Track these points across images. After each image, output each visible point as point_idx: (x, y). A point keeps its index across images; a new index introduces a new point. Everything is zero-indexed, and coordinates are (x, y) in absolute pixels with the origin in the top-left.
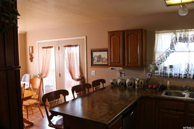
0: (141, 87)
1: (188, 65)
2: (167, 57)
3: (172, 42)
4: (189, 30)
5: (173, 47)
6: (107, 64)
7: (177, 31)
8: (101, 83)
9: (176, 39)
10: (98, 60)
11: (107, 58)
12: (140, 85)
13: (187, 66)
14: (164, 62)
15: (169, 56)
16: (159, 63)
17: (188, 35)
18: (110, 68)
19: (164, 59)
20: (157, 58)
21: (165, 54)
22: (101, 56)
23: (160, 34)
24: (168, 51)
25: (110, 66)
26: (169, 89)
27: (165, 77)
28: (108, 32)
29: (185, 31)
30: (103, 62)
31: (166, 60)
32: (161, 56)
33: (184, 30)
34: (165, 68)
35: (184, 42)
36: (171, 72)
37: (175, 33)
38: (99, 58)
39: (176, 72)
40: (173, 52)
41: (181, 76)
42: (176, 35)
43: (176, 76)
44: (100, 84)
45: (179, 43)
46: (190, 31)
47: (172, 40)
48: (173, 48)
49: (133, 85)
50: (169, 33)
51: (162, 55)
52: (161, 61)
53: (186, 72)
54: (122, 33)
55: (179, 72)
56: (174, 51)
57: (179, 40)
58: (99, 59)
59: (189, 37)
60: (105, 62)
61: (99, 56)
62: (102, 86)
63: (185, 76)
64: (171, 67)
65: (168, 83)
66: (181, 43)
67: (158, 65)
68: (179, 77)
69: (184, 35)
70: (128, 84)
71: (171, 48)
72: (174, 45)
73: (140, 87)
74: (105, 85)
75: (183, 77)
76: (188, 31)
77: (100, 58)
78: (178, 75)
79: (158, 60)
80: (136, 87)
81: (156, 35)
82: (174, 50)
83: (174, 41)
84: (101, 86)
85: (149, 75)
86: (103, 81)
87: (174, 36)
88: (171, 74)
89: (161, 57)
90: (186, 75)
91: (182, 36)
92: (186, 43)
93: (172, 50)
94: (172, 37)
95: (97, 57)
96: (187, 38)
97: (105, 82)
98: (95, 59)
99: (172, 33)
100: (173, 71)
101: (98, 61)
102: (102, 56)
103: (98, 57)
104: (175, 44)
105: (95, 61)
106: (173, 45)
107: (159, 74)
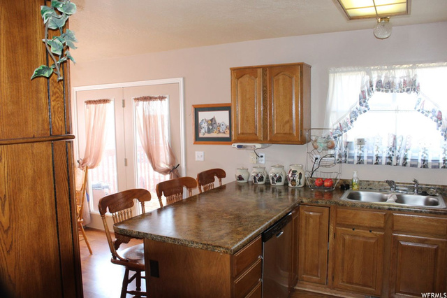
0: (300, 183)
1: (395, 139)
2: (352, 122)
3: (363, 92)
4: (397, 66)
5: (364, 102)
6: (228, 136)
7: (372, 68)
8: (216, 177)
9: (371, 86)
10: (208, 128)
11: (228, 124)
12: (297, 179)
13: (392, 139)
14: (345, 131)
15: (356, 119)
16: (337, 135)
17: (394, 77)
18: (236, 145)
19: (347, 126)
20: (333, 125)
21: (348, 117)
22: (215, 121)
23: (338, 74)
24: (355, 110)
25: (236, 142)
26: (356, 187)
27: (349, 163)
28: (231, 69)
29: (388, 69)
30: (220, 132)
31: (350, 129)
32: (340, 120)
33: (386, 67)
34: (348, 145)
35: (387, 91)
36: (360, 152)
37: (369, 73)
38: (212, 125)
39: (370, 152)
40: (365, 111)
41: (380, 161)
42: (371, 77)
43: (370, 160)
44: (214, 180)
45: (376, 92)
46: (399, 68)
47: (362, 87)
48: (364, 104)
49: (283, 179)
50: (356, 73)
51: (342, 118)
52: (341, 130)
53: (391, 153)
54: (260, 71)
55: (375, 153)
56: (366, 109)
57: (377, 87)
58: (211, 127)
59: (397, 81)
60: (224, 133)
61: (211, 120)
62: (219, 182)
63: (388, 160)
64: (361, 142)
65: (355, 175)
66: (380, 92)
67: (335, 137)
68: (377, 164)
69: (386, 77)
70: (273, 179)
71: (360, 103)
72: (367, 97)
73: (298, 183)
74: (225, 181)
75: (384, 162)
76: (394, 69)
77: (214, 125)
78: (375, 159)
79: (335, 127)
80: (290, 185)
81: (331, 77)
82: (366, 106)
83: (366, 89)
84: (216, 183)
85: (316, 159)
86: (221, 173)
87: (367, 78)
88: (360, 157)
89: (342, 122)
90: (390, 158)
91: (383, 79)
92: (390, 94)
93: (363, 108)
94: (362, 83)
95: (207, 121)
96: (393, 82)
97: (225, 177)
98: (203, 126)
99: (363, 73)
100: (365, 150)
101: (209, 131)
102: (218, 121)
103: (210, 122)
104: (369, 94)
105: (203, 131)
106: (365, 98)
107: (337, 157)
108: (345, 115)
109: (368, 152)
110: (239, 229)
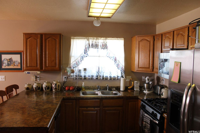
0: (59, 89)
1: (99, 68)
2: (81, 61)
3: (86, 48)
4: (100, 38)
5: (86, 52)
6: (20, 67)
7: (90, 38)
8: (14, 89)
9: (89, 46)
10: (8, 63)
11: (19, 61)
12: (58, 88)
13: (98, 69)
14: (79, 65)
15: (83, 60)
16: (75, 67)
17: (98, 43)
18: (26, 72)
19: (79, 63)
20: (73, 62)
21: (79, 58)
22: (12, 59)
23: (75, 39)
24: (83, 56)
25: (26, 70)
26: (84, 89)
27: (80, 79)
28: (24, 34)
29: (96, 39)
30: (15, 65)
32: (76, 60)
33: (95, 38)
34: (80, 71)
35: (96, 48)
36: (85, 74)
37: (88, 40)
38: (10, 62)
39: (89, 74)
40: (86, 56)
41: (93, 78)
42: (89, 42)
43: (89, 77)
44: (13, 91)
45: (91, 48)
46: (100, 39)
47: (85, 46)
48: (86, 53)
49: (50, 88)
50: (83, 40)
51: (77, 59)
52: (77, 65)
53: (97, 74)
54: (39, 36)
55: (91, 74)
56: (87, 55)
57: (91, 46)
58: (9, 63)
59: (99, 44)
60: (17, 66)
61: (10, 59)
62: (15, 92)
63: (97, 77)
64: (85, 70)
65: (83, 84)
66: (93, 49)
67: (74, 68)
68: (92, 79)
69: (95, 42)
70: (45, 88)
71: (85, 53)
72: (87, 51)
73: (58, 89)
74: (19, 91)
75: (95, 78)
76: (98, 39)
77: (12, 62)
78: (91, 77)
79: (74, 63)
80: (54, 90)
81: (72, 40)
82: (87, 54)
83: (87, 47)
85: (65, 78)
86: (16, 87)
87: (87, 42)
88: (85, 76)
89: (77, 61)
90: (97, 76)
91: (94, 43)
93: (86, 55)
94: (85, 44)
95: (7, 60)
96: (98, 45)
97: (18, 88)
98: (5, 62)
99: (86, 40)
100: (87, 73)
101: (8, 65)
102: (14, 59)
103: (9, 60)
104: (88, 49)
105: (4, 65)
106: (86, 51)
107: (75, 77)
108: (78, 58)
109: (88, 74)
110: (45, 116)
